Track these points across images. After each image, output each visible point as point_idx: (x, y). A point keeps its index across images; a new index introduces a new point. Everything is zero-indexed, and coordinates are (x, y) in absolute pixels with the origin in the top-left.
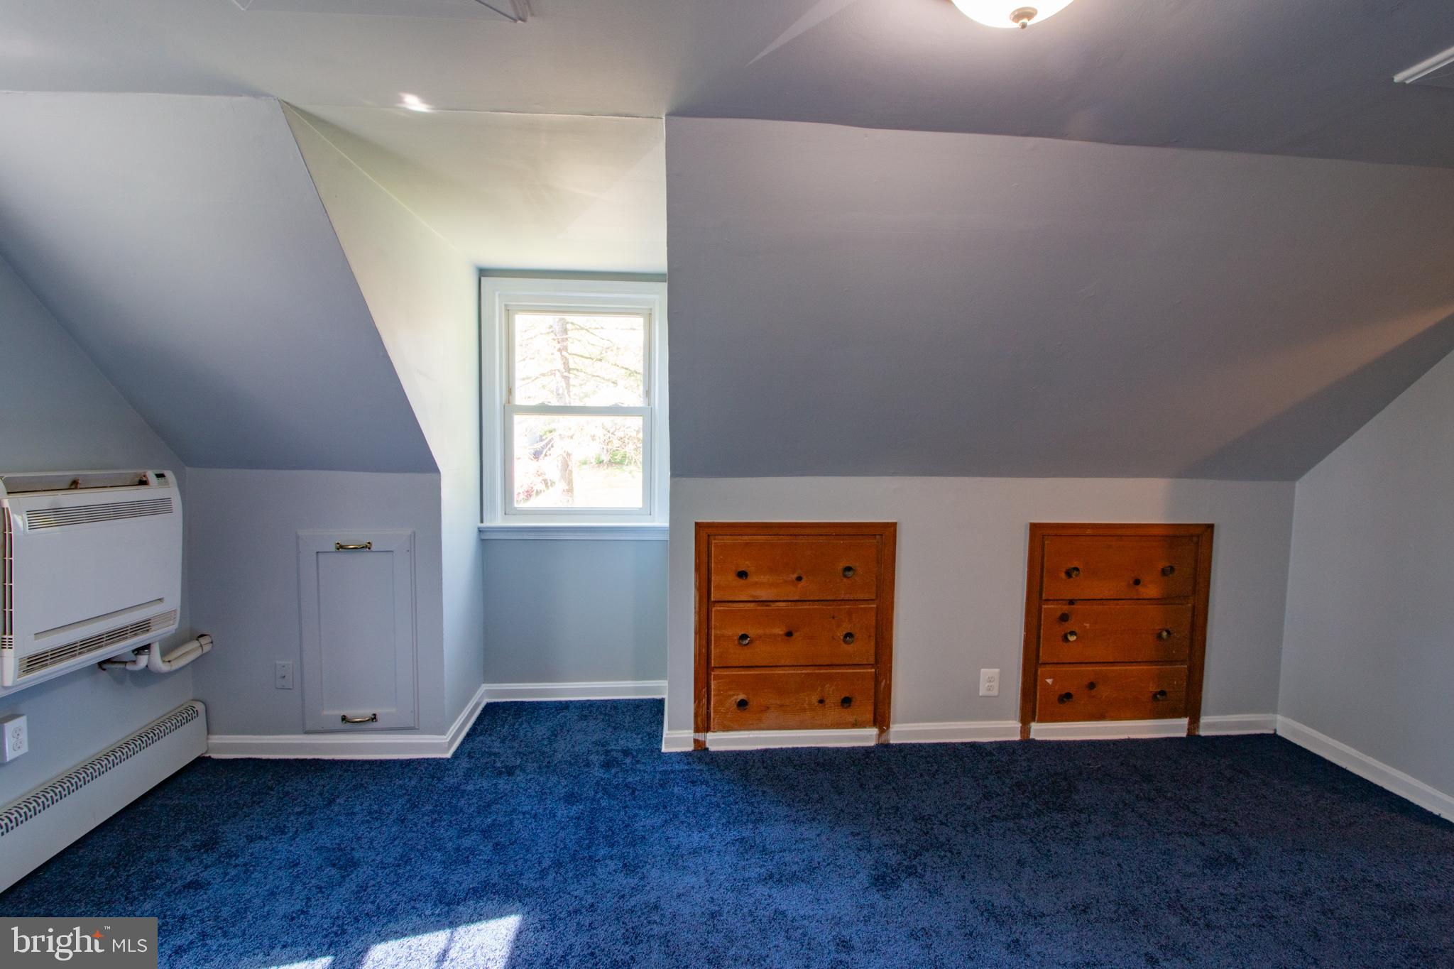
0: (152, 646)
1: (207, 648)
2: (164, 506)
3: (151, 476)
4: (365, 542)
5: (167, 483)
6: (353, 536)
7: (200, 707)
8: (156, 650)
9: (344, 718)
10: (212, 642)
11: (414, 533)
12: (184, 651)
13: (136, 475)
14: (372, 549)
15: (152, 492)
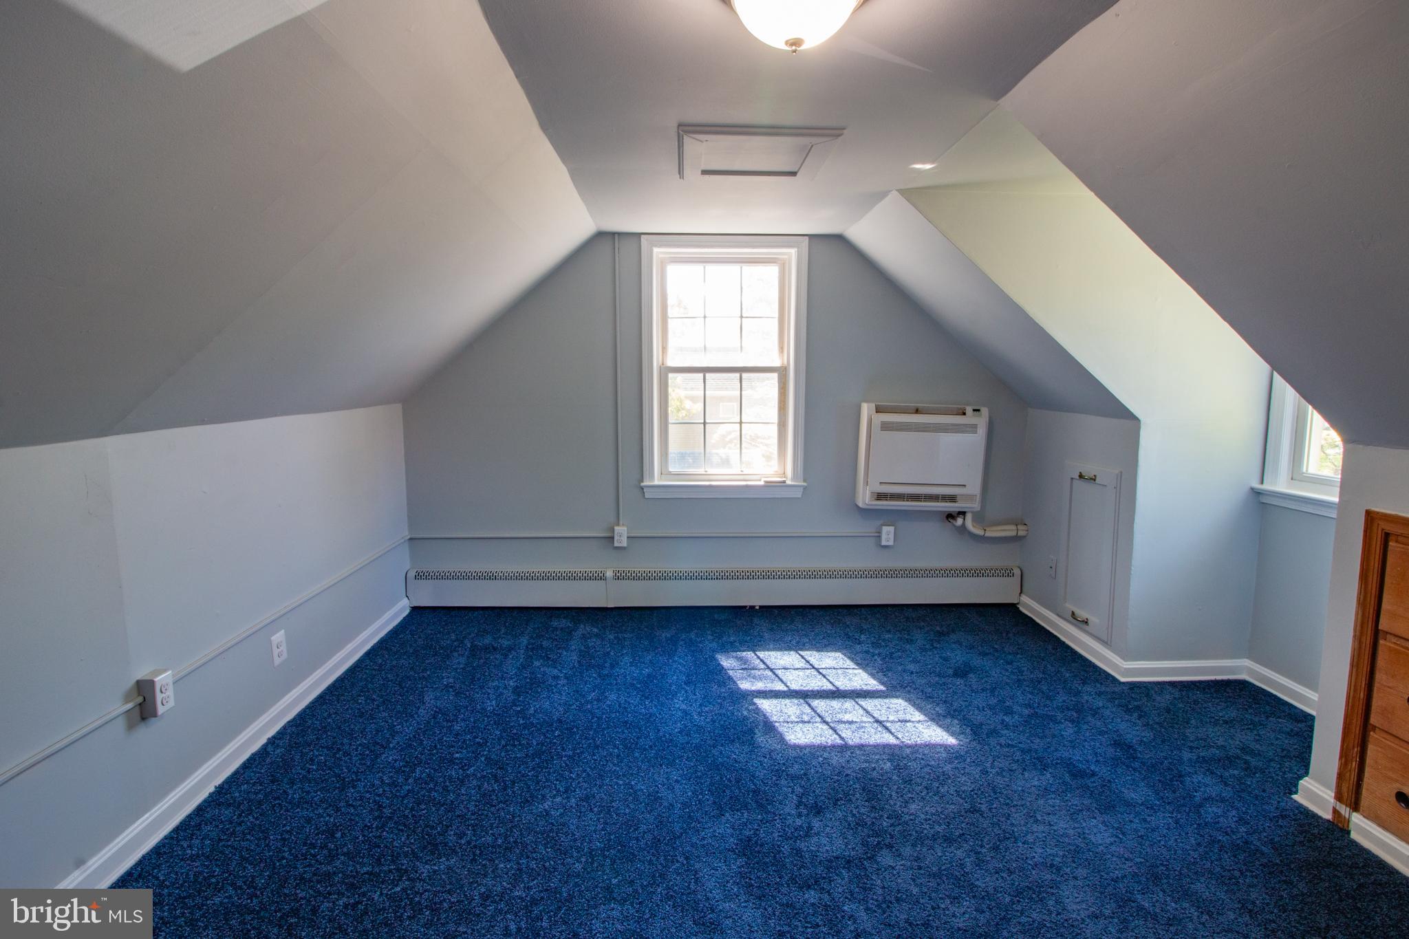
0: (967, 514)
1: (1021, 533)
2: (973, 428)
3: (969, 410)
4: (1092, 476)
5: (980, 416)
6: (1089, 470)
7: (1017, 572)
8: (969, 517)
9: (1073, 613)
10: (1028, 531)
11: (1121, 472)
12: (1002, 528)
13: (961, 409)
14: (1096, 482)
15: (970, 419)
